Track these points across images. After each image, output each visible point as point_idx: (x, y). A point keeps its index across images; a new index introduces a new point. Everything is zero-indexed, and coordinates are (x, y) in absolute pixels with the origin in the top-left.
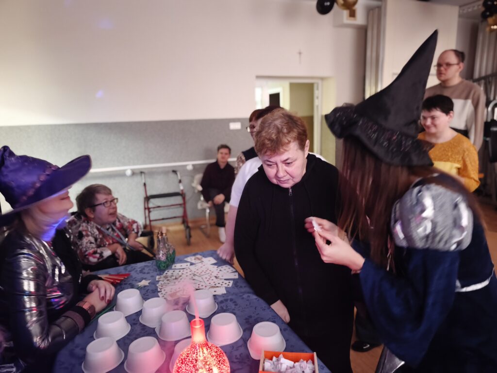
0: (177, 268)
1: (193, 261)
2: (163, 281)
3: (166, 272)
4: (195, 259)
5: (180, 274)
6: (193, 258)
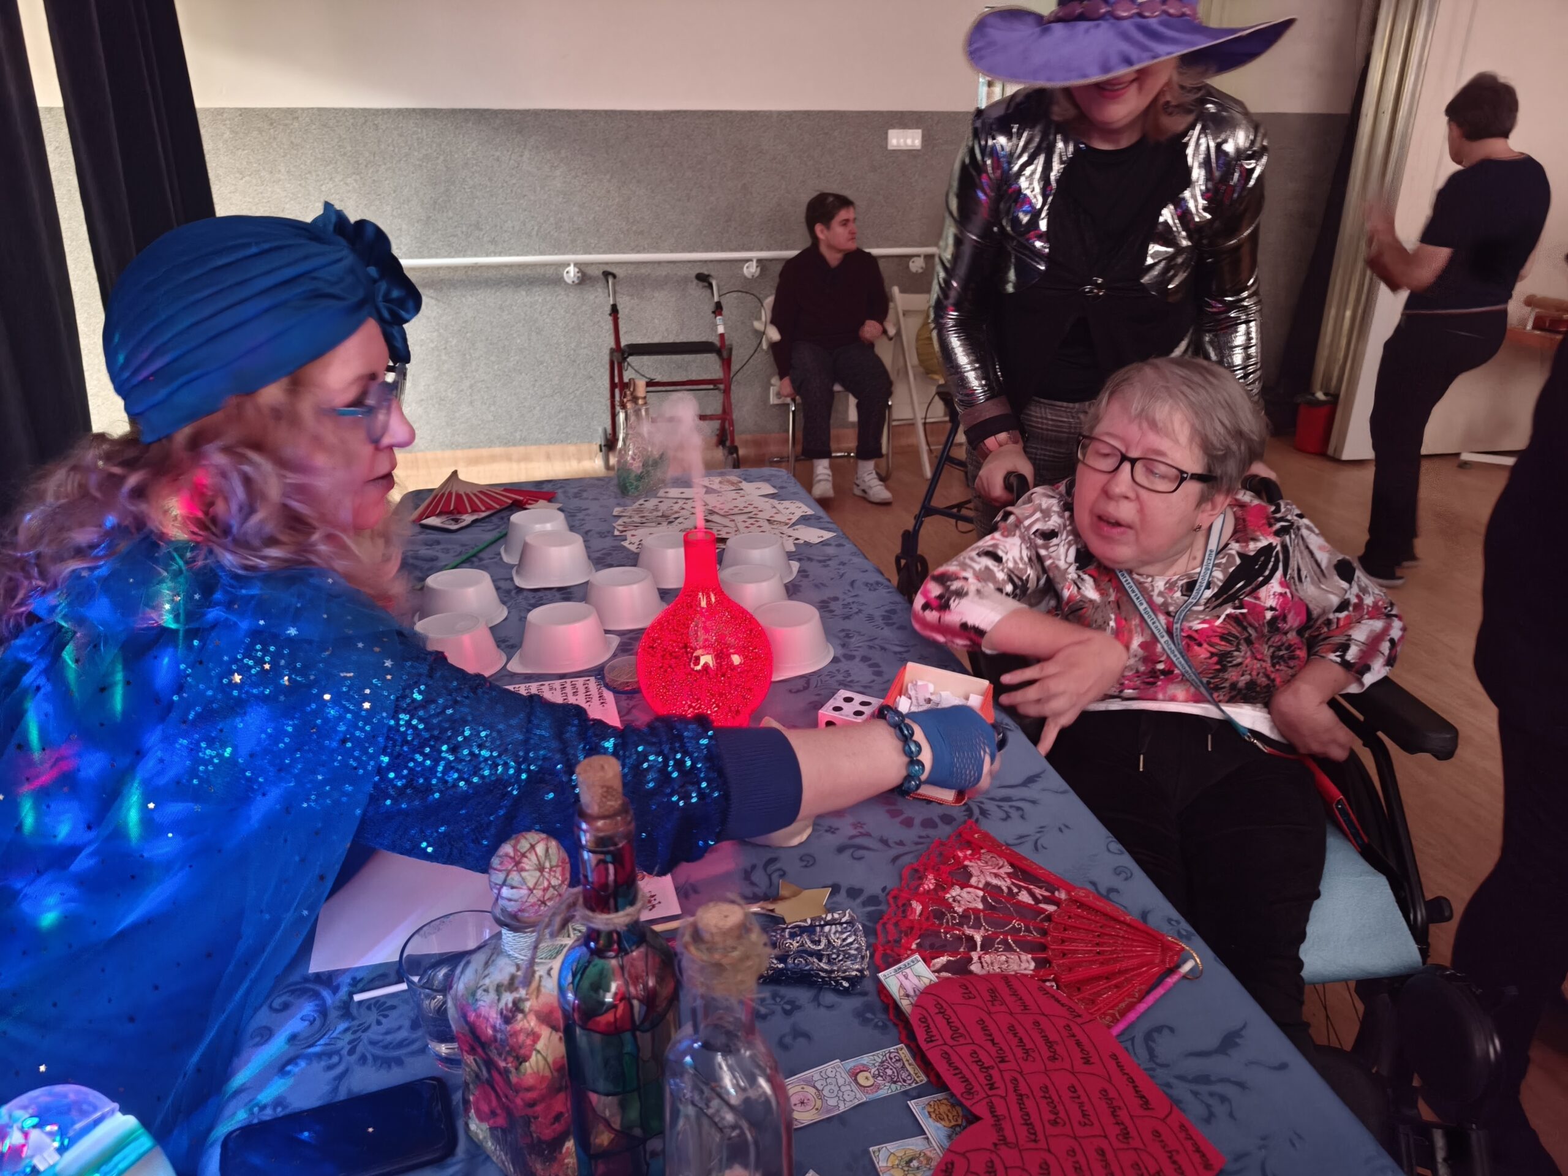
0: (670, 495)
1: (716, 486)
2: (630, 517)
3: (641, 501)
4: (720, 482)
5: (676, 507)
6: (717, 480)
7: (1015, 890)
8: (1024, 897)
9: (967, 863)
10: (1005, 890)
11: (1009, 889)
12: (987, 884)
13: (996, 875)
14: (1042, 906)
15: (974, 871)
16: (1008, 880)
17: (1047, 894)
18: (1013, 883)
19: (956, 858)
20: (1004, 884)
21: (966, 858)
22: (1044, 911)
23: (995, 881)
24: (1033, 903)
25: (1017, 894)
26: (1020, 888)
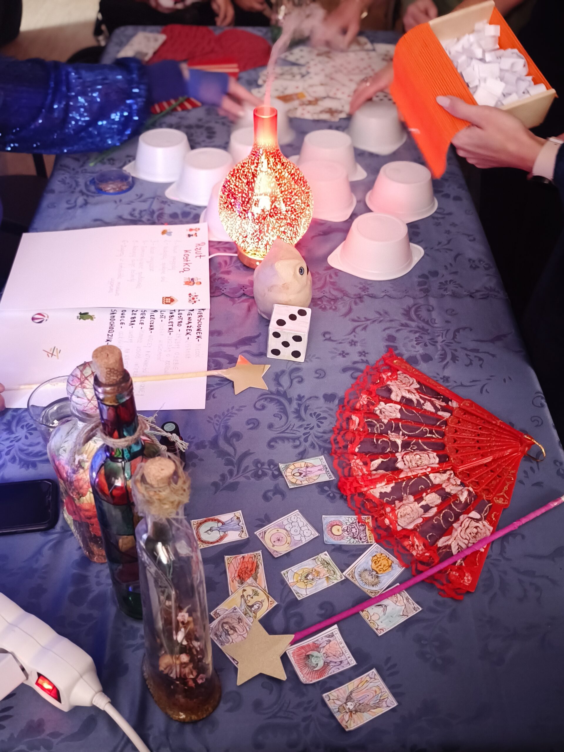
7: (422, 402)
8: (428, 407)
9: (389, 383)
10: (415, 402)
11: (418, 400)
12: (403, 397)
13: (409, 391)
14: (440, 413)
15: (394, 388)
16: (417, 394)
17: (444, 404)
18: (421, 397)
19: (381, 378)
20: (414, 397)
21: (388, 379)
22: (441, 417)
23: (408, 396)
24: (433, 410)
25: (423, 404)
26: (425, 400)
